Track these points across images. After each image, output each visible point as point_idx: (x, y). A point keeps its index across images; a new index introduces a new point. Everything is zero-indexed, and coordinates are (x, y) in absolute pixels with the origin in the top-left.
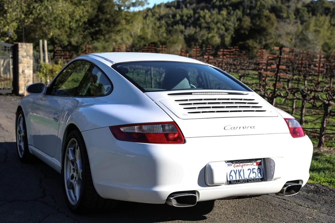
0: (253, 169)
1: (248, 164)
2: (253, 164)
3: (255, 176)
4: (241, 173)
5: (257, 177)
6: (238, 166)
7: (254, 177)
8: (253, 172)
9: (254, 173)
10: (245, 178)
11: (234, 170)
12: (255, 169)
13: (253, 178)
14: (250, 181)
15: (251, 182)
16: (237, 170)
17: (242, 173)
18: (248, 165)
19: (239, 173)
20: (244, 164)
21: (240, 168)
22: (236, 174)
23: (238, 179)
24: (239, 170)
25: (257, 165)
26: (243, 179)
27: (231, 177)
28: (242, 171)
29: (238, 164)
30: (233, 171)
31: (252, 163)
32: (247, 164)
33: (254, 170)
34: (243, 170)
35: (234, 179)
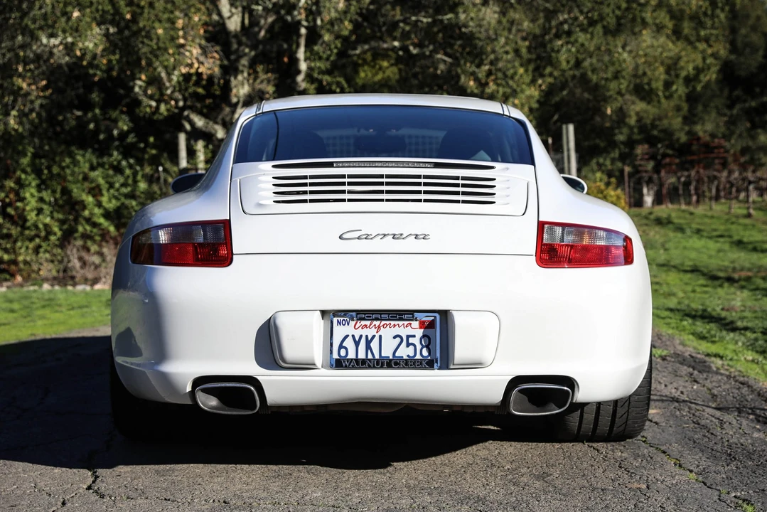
0: (408, 337)
1: (396, 323)
2: (411, 324)
3: (412, 354)
4: (372, 345)
5: (418, 357)
6: (366, 326)
7: (408, 356)
8: (408, 345)
9: (411, 347)
10: (383, 355)
11: (353, 336)
12: (414, 336)
13: (405, 357)
14: (396, 364)
15: (399, 368)
16: (361, 336)
17: (374, 345)
18: (395, 326)
19: (368, 343)
20: (383, 322)
21: (370, 332)
22: (357, 344)
23: (362, 355)
24: (367, 336)
25: (421, 328)
26: (377, 357)
27: (343, 352)
28: (376, 340)
29: (368, 323)
30: (350, 338)
31: (406, 323)
32: (393, 323)
33: (411, 340)
34: (380, 337)
35: (352, 355)
